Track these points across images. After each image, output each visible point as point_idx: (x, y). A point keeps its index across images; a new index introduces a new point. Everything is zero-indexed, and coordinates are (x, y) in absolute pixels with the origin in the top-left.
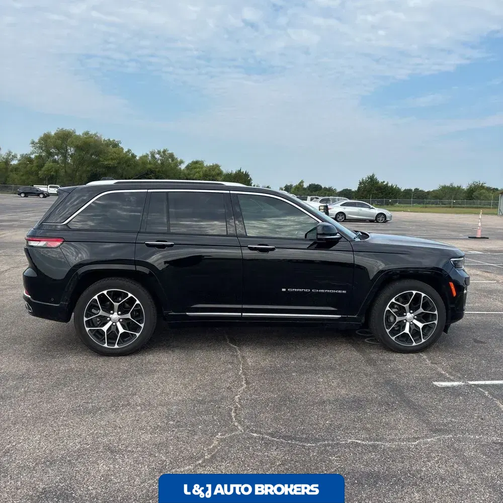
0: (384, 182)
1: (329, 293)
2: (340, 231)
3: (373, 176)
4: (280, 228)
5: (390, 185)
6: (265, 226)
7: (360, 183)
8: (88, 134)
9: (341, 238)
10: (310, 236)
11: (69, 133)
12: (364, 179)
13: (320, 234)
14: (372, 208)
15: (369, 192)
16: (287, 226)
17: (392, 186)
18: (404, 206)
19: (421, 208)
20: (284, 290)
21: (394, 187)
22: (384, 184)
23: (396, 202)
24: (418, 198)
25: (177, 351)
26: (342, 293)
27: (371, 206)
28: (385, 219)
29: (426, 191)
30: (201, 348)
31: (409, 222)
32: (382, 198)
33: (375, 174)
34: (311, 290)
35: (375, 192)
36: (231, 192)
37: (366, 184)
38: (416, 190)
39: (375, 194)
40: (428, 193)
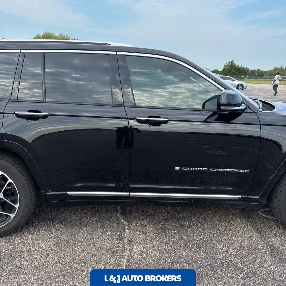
0: (238, 65)
1: (230, 172)
2: (244, 101)
3: (233, 61)
4: (175, 96)
5: (243, 67)
6: (165, 94)
7: (225, 66)
8: (62, 35)
9: (246, 108)
10: (208, 106)
11: (51, 34)
12: (227, 63)
13: (224, 105)
14: (235, 81)
15: (230, 71)
16: (179, 93)
17: (244, 68)
18: (251, 80)
19: (262, 81)
20: (177, 168)
21: (246, 68)
22: (239, 66)
23: (246, 77)
24: (259, 75)
25: (62, 228)
26: (244, 173)
27: (234, 79)
28: (243, 88)
29: (264, 71)
30: (87, 225)
31: (258, 89)
32: (238, 75)
33: (234, 60)
34: (209, 169)
35: (234, 71)
36: (118, 53)
37: (229, 66)
38: (258, 70)
39: (234, 72)
40: (266, 72)
